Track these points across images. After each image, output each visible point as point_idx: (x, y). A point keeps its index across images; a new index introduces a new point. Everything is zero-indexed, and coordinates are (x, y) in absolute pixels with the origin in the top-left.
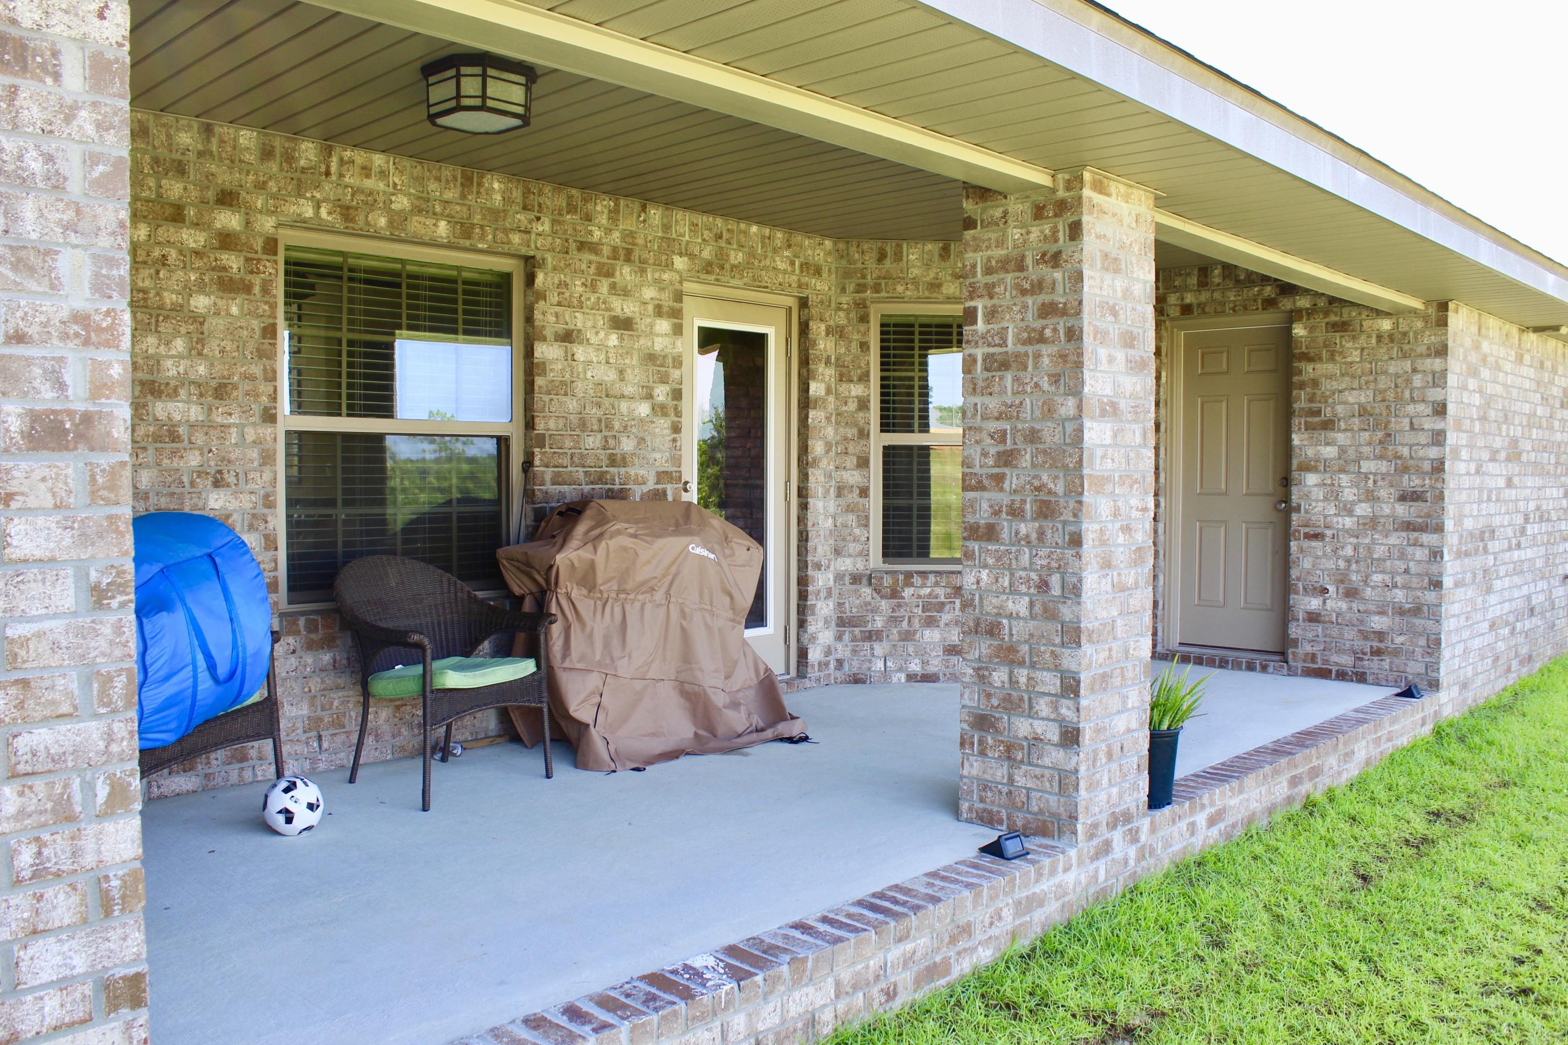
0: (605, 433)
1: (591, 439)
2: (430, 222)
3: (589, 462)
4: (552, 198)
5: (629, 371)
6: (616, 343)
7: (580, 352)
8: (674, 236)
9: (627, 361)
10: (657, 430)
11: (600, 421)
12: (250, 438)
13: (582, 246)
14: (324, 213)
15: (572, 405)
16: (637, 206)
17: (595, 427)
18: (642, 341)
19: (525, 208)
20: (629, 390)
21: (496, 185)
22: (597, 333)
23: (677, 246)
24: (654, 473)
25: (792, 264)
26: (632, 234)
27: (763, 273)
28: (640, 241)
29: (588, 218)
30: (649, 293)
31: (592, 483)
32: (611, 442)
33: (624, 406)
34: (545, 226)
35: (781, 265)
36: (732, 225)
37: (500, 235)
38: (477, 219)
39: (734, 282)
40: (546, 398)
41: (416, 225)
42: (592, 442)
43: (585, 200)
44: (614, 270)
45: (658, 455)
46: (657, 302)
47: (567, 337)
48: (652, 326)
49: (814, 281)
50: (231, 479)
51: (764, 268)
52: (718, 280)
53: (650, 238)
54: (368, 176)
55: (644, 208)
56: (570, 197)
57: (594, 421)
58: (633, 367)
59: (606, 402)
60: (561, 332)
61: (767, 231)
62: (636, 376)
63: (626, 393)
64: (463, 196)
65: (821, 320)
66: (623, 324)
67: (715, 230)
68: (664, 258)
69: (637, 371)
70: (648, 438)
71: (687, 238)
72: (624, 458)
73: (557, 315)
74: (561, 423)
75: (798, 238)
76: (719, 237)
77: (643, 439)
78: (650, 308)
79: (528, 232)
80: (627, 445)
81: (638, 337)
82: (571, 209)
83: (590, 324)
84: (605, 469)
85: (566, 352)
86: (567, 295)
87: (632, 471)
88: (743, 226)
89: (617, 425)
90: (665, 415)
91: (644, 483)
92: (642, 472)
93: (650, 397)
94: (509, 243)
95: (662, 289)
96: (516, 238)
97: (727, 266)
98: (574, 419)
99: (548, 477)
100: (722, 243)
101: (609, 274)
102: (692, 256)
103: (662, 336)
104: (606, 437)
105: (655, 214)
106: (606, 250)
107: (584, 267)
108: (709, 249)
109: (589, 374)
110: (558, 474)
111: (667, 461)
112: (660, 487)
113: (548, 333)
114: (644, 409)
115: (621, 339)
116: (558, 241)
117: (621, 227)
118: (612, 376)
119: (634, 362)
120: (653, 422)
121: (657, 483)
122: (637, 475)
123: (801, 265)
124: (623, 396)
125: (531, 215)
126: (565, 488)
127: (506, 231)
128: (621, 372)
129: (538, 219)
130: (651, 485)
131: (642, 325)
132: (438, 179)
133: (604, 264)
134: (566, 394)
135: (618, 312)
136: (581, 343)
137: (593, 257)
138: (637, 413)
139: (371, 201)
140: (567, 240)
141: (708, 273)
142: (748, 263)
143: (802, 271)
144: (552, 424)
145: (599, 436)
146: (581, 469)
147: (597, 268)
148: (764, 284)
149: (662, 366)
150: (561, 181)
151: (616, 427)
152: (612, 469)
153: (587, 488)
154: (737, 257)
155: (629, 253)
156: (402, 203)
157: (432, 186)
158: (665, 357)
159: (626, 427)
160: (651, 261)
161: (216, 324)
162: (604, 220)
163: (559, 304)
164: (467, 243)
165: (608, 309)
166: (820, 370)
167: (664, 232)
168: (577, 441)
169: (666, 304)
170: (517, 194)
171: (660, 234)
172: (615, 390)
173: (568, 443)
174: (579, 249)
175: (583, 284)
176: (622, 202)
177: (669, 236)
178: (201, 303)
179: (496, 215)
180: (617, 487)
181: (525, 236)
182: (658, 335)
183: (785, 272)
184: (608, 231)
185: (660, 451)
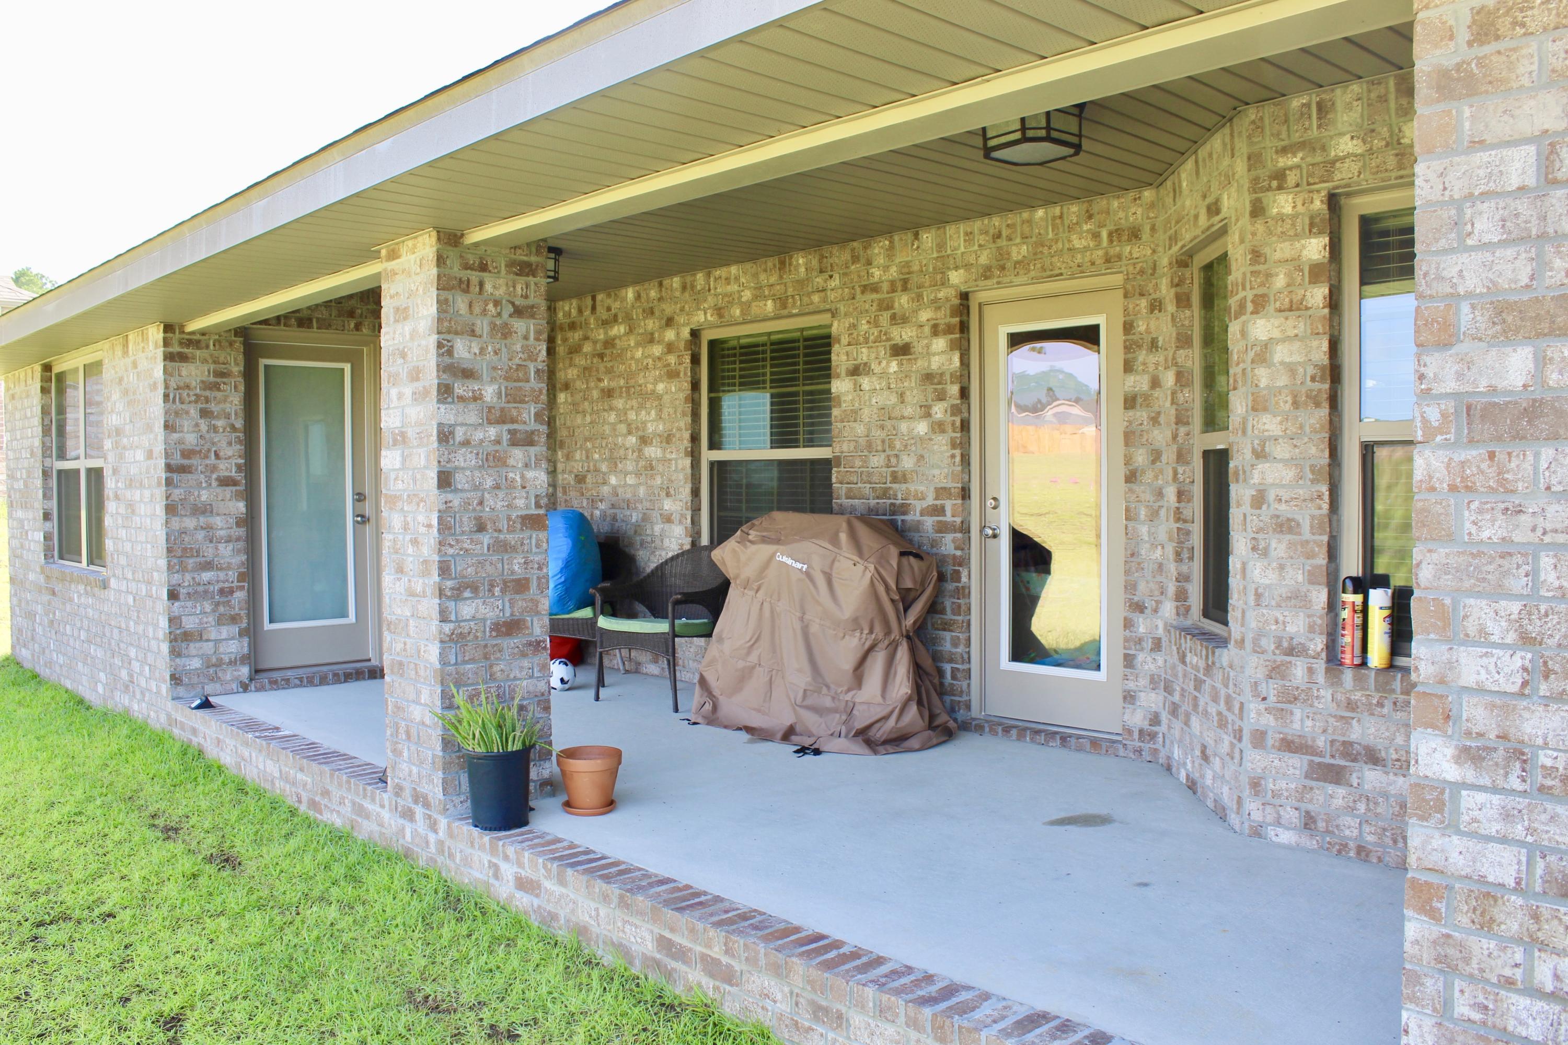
0: (888, 452)
1: (876, 459)
2: (761, 304)
3: (875, 478)
4: (838, 256)
5: (908, 393)
6: (896, 369)
7: (866, 382)
8: (949, 252)
9: (906, 384)
10: (936, 447)
11: (883, 441)
12: (680, 467)
13: (865, 289)
14: (709, 318)
15: (860, 429)
16: (910, 236)
17: (880, 448)
18: (920, 363)
19: (821, 271)
20: (908, 411)
21: (801, 261)
22: (880, 363)
23: (952, 261)
24: (932, 489)
25: (1096, 236)
26: (907, 264)
27: (1055, 259)
28: (916, 268)
29: (869, 263)
30: (925, 316)
31: (878, 498)
32: (893, 460)
33: (904, 427)
34: (835, 282)
35: (1077, 243)
36: (1012, 218)
37: (805, 299)
38: (790, 291)
39: (1018, 280)
40: (839, 425)
41: (755, 309)
42: (877, 461)
43: (865, 248)
44: (893, 302)
45: (936, 472)
46: (933, 322)
47: (855, 371)
48: (928, 346)
49: (1128, 249)
50: (672, 492)
51: (1060, 253)
52: (998, 283)
53: (924, 262)
54: (729, 284)
55: (916, 236)
56: (853, 250)
57: (879, 442)
58: (911, 389)
59: (888, 424)
60: (851, 368)
61: (1057, 210)
62: (915, 396)
63: (906, 414)
64: (781, 277)
65: (1142, 295)
66: (901, 350)
67: (992, 231)
68: (939, 277)
69: (915, 392)
70: (926, 456)
71: (962, 249)
72: (904, 475)
73: (847, 354)
74: (852, 445)
75: (1100, 203)
76: (999, 236)
77: (922, 456)
78: (927, 330)
79: (824, 290)
80: (908, 463)
81: (916, 359)
82: (855, 259)
83: (873, 356)
84: (888, 485)
85: (855, 384)
86: (855, 335)
87: (912, 487)
88: (1025, 215)
89: (898, 445)
90: (943, 431)
91: (924, 499)
92: (922, 488)
93: (928, 415)
94: (812, 303)
95: (938, 308)
96: (816, 298)
97: (1009, 265)
98: (862, 441)
99: (843, 492)
100: (1002, 242)
101: (889, 307)
102: (967, 266)
103: (938, 354)
104: (888, 456)
105: (928, 238)
106: (885, 287)
107: (867, 306)
108: (986, 253)
109: (874, 400)
110: (850, 490)
111: (946, 477)
112: (938, 502)
113: (842, 370)
114: (922, 428)
115: (900, 364)
116: (846, 290)
117: (897, 261)
118: (894, 399)
119: (913, 384)
120: (931, 439)
121: (936, 499)
122: (916, 491)
123: (1110, 235)
124: (903, 417)
125: (826, 276)
126: (856, 502)
127: (809, 295)
128: (902, 395)
129: (831, 277)
130: (930, 500)
131: (918, 348)
132: (765, 270)
133: (883, 300)
134: (855, 421)
135: (898, 340)
136: (867, 374)
137: (875, 296)
138: (916, 431)
139: (731, 299)
140: (853, 288)
141: (986, 278)
142: (1035, 254)
143: (1111, 241)
144: (845, 447)
145: (883, 456)
146: (868, 486)
147: (879, 305)
148: (1057, 272)
149: (939, 383)
150: (843, 240)
151: (898, 447)
152: (894, 486)
153: (873, 502)
154: (1019, 251)
155: (905, 282)
156: (747, 295)
157: (763, 276)
158: (942, 374)
159: (906, 446)
160: (927, 284)
161: (666, 398)
162: (881, 260)
163: (849, 344)
164: (785, 312)
165: (888, 340)
166: (1141, 359)
167: (938, 252)
168: (865, 461)
169: (942, 322)
170: (815, 263)
171: (935, 255)
172: (896, 413)
173: (858, 463)
174: (863, 292)
175: (868, 322)
176: (896, 238)
177: (944, 253)
178: (661, 387)
179: (801, 283)
180: (899, 502)
181: (822, 294)
182: (934, 354)
183: (1086, 248)
184: (886, 268)
185: (939, 467)
